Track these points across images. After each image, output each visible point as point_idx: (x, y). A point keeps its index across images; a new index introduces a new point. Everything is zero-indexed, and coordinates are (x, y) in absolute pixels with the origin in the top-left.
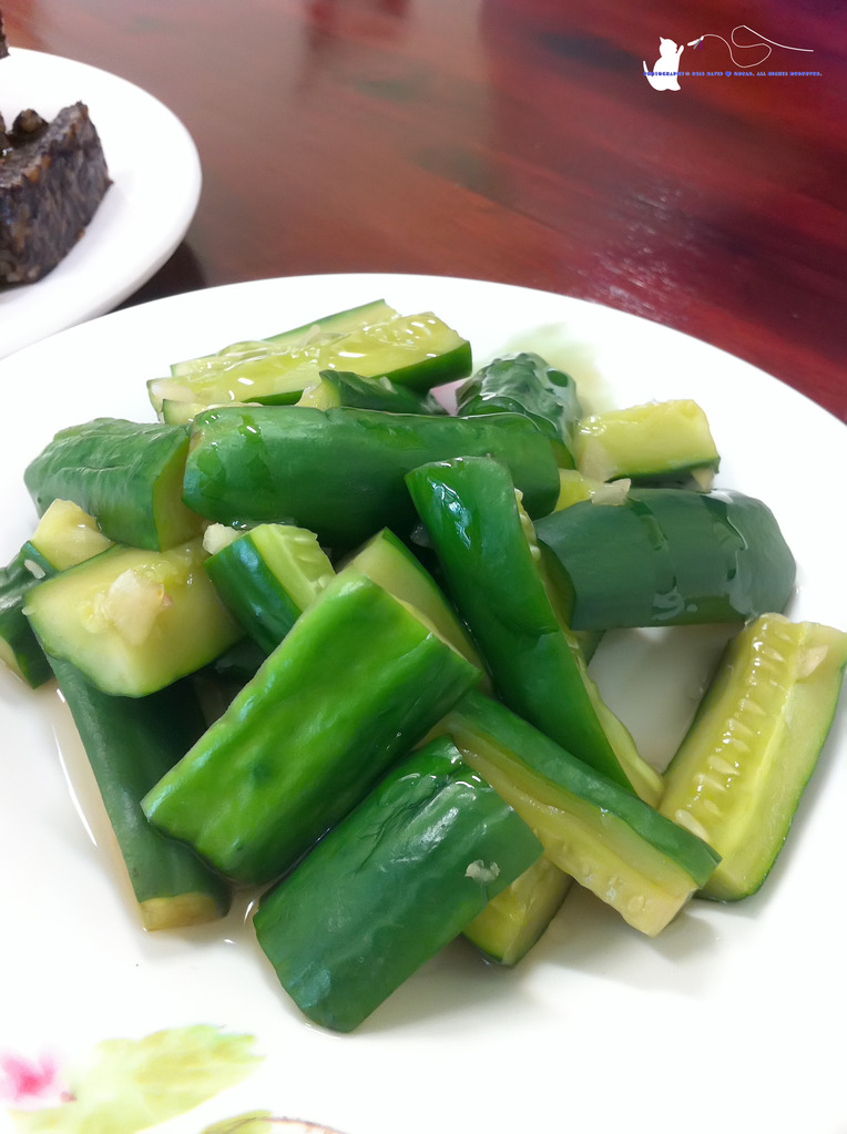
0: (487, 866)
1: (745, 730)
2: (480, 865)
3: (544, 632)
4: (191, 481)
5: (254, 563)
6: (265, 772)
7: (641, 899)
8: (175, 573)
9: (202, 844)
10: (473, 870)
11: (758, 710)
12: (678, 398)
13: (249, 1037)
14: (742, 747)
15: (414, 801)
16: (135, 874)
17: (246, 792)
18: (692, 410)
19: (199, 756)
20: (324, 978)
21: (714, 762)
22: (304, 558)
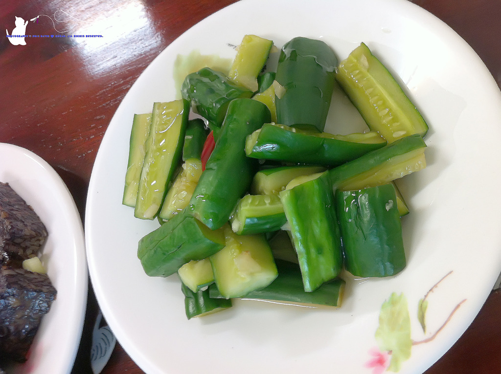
0: (388, 203)
1: (376, 98)
2: (387, 205)
3: (323, 145)
4: (210, 224)
5: (256, 220)
6: (320, 250)
7: (417, 164)
8: (236, 245)
9: (326, 280)
10: (388, 208)
11: (371, 90)
12: (242, 40)
13: (393, 294)
14: (380, 103)
15: (356, 213)
16: (327, 303)
17: (322, 259)
18: (248, 38)
19: (304, 268)
20: (388, 264)
21: (381, 114)
22: (257, 203)
